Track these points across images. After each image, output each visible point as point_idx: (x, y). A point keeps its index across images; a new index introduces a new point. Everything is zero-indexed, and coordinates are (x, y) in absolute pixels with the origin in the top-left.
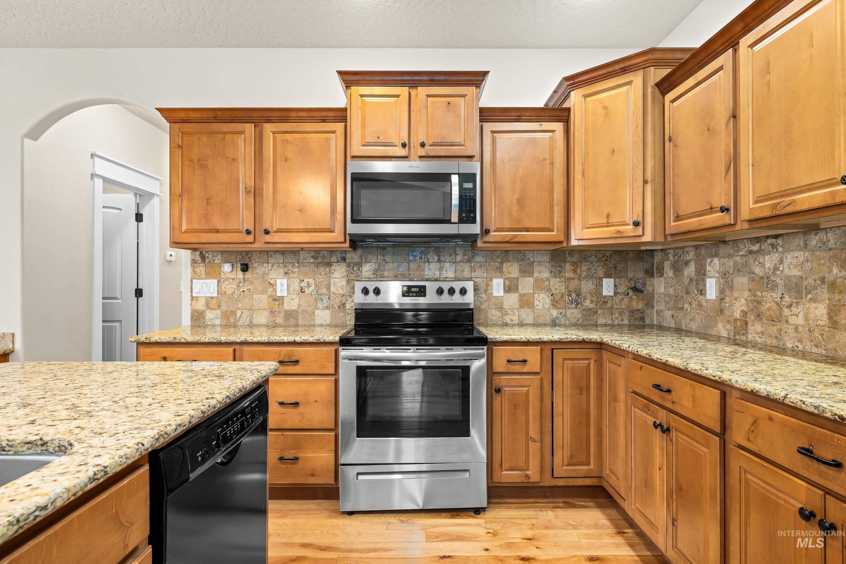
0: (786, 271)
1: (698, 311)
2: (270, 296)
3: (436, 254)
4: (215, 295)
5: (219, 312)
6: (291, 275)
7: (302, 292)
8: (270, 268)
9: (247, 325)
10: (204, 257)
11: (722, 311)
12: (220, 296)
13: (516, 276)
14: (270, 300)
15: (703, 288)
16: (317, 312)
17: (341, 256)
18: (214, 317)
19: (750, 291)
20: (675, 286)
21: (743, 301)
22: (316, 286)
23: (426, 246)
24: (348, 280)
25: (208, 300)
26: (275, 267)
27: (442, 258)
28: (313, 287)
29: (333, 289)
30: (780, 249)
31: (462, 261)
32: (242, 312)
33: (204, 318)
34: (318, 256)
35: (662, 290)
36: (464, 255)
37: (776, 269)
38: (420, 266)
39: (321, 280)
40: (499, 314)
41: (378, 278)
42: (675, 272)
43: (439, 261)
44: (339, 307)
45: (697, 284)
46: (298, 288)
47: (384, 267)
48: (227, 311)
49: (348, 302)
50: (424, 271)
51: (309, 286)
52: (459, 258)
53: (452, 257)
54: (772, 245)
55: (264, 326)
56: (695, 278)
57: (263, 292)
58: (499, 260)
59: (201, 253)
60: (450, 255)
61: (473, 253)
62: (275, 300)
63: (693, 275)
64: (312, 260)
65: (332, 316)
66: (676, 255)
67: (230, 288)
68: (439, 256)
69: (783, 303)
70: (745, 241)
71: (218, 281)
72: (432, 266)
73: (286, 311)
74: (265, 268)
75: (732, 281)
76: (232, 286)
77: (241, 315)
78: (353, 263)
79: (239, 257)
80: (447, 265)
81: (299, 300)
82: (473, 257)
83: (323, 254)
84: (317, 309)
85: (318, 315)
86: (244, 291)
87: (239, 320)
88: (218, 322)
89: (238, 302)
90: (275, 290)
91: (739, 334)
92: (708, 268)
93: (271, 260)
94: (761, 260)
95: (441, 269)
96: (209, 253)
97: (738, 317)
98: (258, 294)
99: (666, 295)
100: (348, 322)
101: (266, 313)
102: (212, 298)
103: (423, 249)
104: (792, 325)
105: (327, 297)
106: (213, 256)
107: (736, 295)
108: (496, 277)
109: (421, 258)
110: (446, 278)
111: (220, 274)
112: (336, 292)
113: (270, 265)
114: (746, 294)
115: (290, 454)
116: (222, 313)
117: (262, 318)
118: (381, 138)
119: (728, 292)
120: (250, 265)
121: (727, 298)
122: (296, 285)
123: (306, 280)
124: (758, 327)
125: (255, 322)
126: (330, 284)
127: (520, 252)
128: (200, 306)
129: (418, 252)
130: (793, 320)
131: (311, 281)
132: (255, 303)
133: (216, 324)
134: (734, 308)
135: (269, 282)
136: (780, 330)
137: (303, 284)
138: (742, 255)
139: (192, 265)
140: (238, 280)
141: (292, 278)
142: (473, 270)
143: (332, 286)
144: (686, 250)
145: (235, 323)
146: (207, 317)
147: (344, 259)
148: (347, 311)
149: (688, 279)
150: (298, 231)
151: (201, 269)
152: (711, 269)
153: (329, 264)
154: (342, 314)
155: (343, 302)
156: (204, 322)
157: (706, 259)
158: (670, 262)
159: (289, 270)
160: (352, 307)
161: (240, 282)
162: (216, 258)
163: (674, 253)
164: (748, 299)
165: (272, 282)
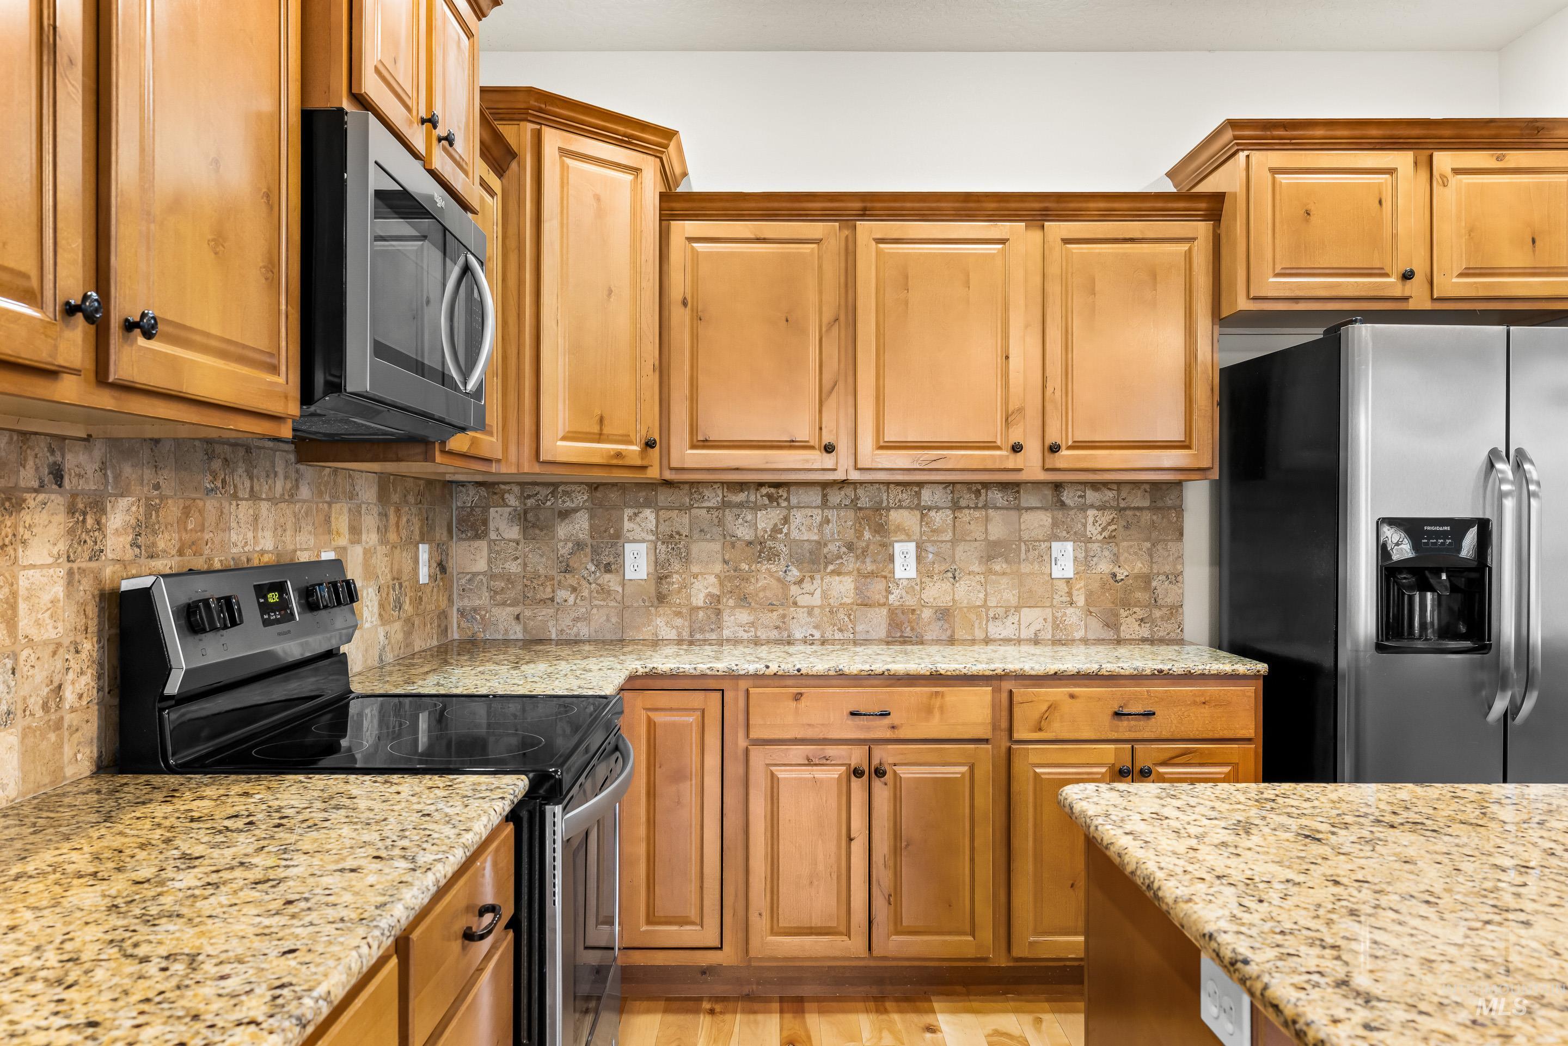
0: (795, 534)
1: (597, 602)
11: (661, 598)
15: (612, 559)
17: (51, 459)
19: (726, 562)
20: (526, 556)
21: (712, 579)
24: (69, 574)
27: (256, 489)
29: (24, 621)
30: (784, 504)
31: (282, 497)
35: (481, 565)
36: (286, 477)
37: (776, 530)
38: (222, 512)
42: (525, 530)
43: (252, 494)
44: (44, 705)
45: (596, 551)
47: (158, 515)
52: (279, 489)
53: (269, 482)
54: (769, 496)
56: (589, 541)
58: (328, 499)
60: (268, 475)
61: (298, 472)
63: (584, 536)
65: (22, 757)
66: (529, 497)
68: (252, 479)
69: (788, 579)
70: (716, 486)
72: (242, 511)
75: (687, 547)
78: (81, 491)
80: (263, 510)
82: (298, 485)
91: (702, 631)
92: (627, 525)
94: (749, 517)
95: (255, 522)
97: (701, 604)
99: (493, 577)
104: (804, 607)
105: (9, 664)
107: (695, 569)
109: (224, 484)
112: (33, 632)
114: (718, 567)
119: (676, 566)
121: (674, 576)
124: (744, 616)
126: (15, 594)
130: (803, 600)
134: (694, 591)
136: (784, 616)
138: (709, 509)
142: (297, 524)
143: (21, 606)
144: (560, 489)
147: (57, 477)
148: (65, 719)
149: (570, 545)
152: (636, 527)
153: (12, 500)
154: (53, 739)
155: (55, 679)
157: (623, 510)
158: (509, 509)
160: (80, 696)
163: (522, 493)
164: (722, 576)
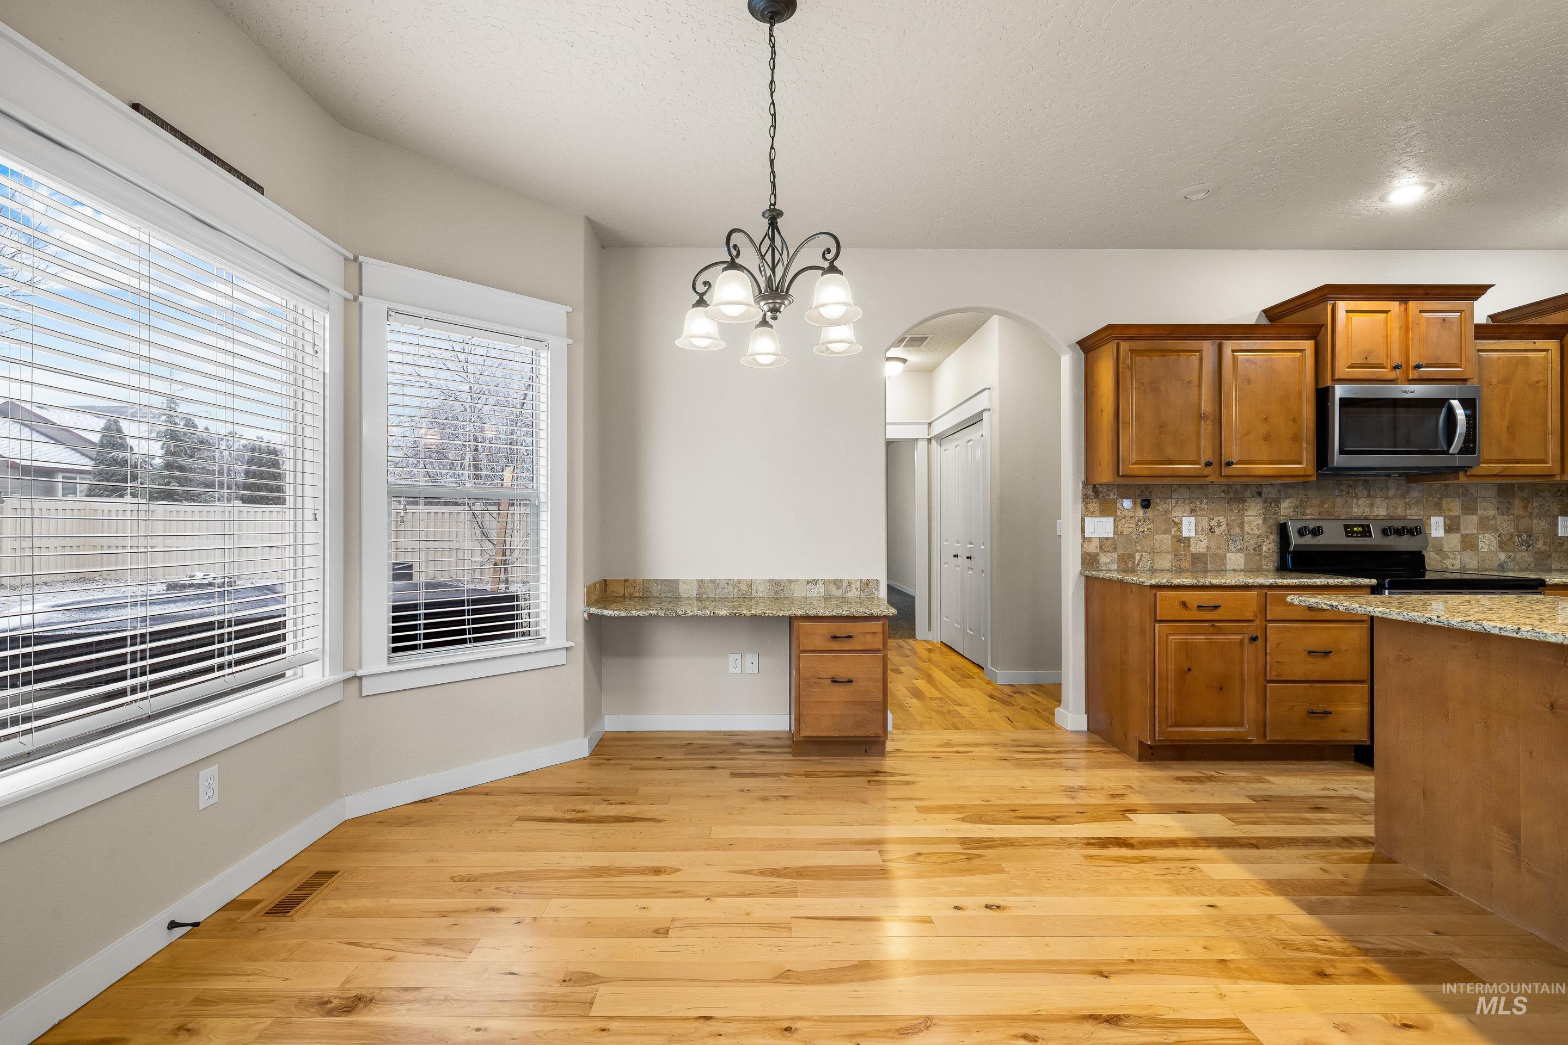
2: (1174, 537)
3: (1366, 489)
4: (1111, 535)
5: (1115, 555)
6: (1199, 513)
7: (1212, 532)
8: (1174, 505)
9: (1147, 570)
10: (1098, 491)
12: (1116, 536)
13: (1457, 514)
14: (1175, 541)
16: (1229, 555)
17: (1257, 490)
18: (1109, 560)
22: (1228, 525)
23: (1354, 478)
24: (1265, 518)
25: (1103, 541)
26: (1180, 503)
27: (1372, 493)
28: (1224, 526)
29: (1247, 528)
31: (1395, 497)
32: (1142, 555)
33: (1098, 562)
34: (1230, 490)
36: (1397, 489)
38: (1347, 502)
39: (1233, 518)
40: (1438, 558)
41: (1299, 516)
43: (1369, 496)
44: (1254, 549)
46: (1206, 528)
47: (1306, 503)
48: (1124, 554)
49: (1265, 543)
50: (1352, 508)
51: (1219, 525)
52: (1391, 493)
53: (1383, 491)
55: (1168, 571)
57: (1167, 532)
58: (1438, 496)
59: (1094, 487)
60: (1382, 489)
61: (1408, 487)
62: (1179, 541)
64: (1223, 495)
65: (1246, 560)
67: (1128, 527)
68: (1369, 491)
71: (1115, 519)
72: (1361, 501)
73: (1193, 554)
74: (1168, 504)
76: (1130, 525)
77: (1141, 558)
78: (1270, 498)
79: (1138, 492)
80: (1378, 501)
81: (1208, 541)
82: (1408, 491)
83: (1236, 489)
84: (1229, 552)
85: (1230, 559)
86: (1144, 531)
87: (1138, 565)
88: (1114, 567)
89: (1137, 544)
90: (1180, 530)
93: (1175, 496)
95: (1372, 505)
96: (1104, 486)
98: (1160, 534)
100: (1264, 567)
101: (1170, 557)
102: (1107, 539)
103: (1351, 483)
105: (1241, 538)
106: (1108, 491)
108: (1435, 515)
109: (1348, 493)
110: (1377, 516)
111: (1116, 511)
112: (1250, 532)
113: (1174, 501)
115: (1321, 707)
116: (1119, 556)
117: (1165, 562)
118: (1369, 358)
120: (1152, 501)
122: (1205, 524)
123: (1216, 519)
125: (1157, 566)
126: (1243, 522)
127: (1462, 486)
128: (1093, 548)
129: (1346, 486)
131: (1222, 519)
132: (1157, 545)
133: (1112, 568)
135: (1174, 521)
137: (1213, 523)
139: (1083, 501)
140: (1137, 519)
141: (1200, 515)
142: (1408, 506)
143: (1246, 525)
145: (1134, 568)
146: (1101, 561)
147: (1260, 494)
148: (1263, 554)
150: (1262, 462)
151: (1094, 505)
153: (1243, 500)
154: (1258, 558)
155: (1259, 544)
156: (1097, 567)
159: (1196, 506)
160: (1269, 549)
161: (1139, 521)
162: (1111, 493)
165: (1176, 520)
